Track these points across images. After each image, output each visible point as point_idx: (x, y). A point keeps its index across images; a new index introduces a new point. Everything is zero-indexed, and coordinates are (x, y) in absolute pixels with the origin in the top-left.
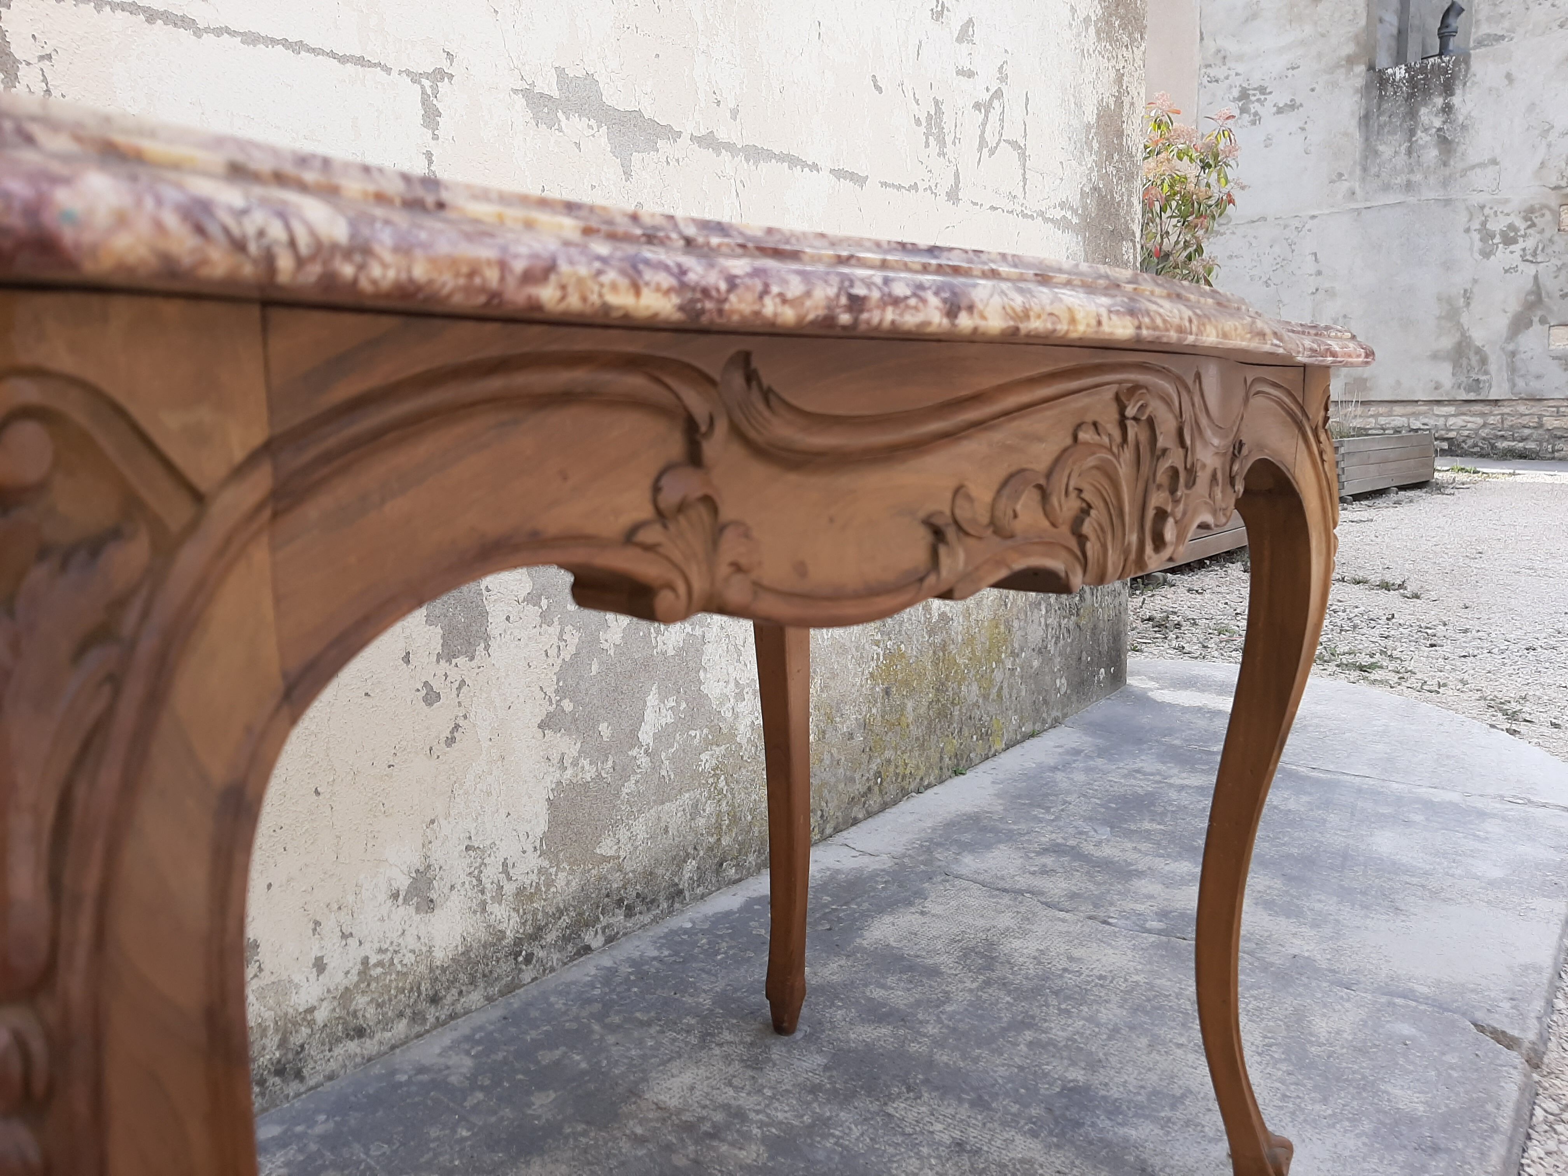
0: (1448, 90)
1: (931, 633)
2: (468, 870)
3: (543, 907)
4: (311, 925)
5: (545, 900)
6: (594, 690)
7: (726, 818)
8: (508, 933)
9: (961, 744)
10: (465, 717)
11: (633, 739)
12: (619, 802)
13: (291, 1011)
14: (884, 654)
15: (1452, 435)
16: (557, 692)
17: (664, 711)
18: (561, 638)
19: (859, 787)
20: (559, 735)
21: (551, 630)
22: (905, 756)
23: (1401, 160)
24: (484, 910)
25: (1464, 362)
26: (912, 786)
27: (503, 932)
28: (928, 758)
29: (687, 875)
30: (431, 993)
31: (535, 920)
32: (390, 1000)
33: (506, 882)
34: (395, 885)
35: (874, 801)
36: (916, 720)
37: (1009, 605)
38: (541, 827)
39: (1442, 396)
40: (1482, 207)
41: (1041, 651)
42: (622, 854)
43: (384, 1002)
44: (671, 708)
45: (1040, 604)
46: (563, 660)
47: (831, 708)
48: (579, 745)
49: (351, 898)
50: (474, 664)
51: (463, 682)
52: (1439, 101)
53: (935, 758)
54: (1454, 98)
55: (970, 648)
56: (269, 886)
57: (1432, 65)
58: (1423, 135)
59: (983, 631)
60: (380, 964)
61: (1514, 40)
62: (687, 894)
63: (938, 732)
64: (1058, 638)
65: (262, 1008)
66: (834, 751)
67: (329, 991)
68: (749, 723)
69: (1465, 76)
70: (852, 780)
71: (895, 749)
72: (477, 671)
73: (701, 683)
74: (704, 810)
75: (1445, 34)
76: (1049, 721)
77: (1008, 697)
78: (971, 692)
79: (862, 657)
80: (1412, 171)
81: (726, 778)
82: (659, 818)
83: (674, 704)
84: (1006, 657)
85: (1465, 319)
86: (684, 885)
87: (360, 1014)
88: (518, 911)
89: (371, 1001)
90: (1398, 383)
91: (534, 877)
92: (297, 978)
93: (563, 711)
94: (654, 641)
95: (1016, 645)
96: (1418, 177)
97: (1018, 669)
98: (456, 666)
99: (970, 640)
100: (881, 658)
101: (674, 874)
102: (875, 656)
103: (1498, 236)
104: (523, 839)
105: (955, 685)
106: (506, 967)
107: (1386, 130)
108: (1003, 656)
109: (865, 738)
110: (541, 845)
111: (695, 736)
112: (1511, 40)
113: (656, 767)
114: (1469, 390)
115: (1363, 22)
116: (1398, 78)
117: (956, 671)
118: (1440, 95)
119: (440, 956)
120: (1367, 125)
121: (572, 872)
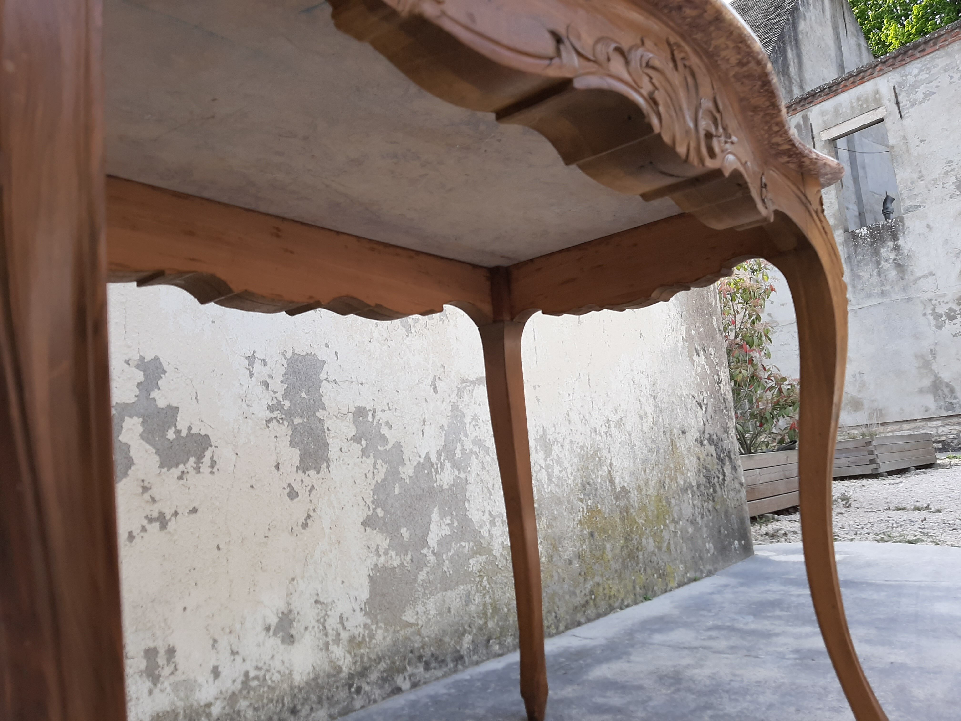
0: (895, 237)
1: (617, 498)
2: (317, 618)
3: (368, 653)
4: (211, 642)
5: (369, 648)
6: (397, 505)
7: (490, 608)
8: (344, 669)
9: (647, 579)
10: (314, 510)
11: (424, 543)
12: (416, 585)
13: (195, 704)
14: (587, 509)
15: (943, 438)
16: (373, 502)
17: (443, 526)
18: (374, 467)
19: (579, 600)
20: (375, 532)
21: (368, 461)
22: (610, 582)
23: (875, 279)
24: (327, 649)
25: (940, 392)
26: (617, 604)
27: (340, 668)
28: (625, 586)
29: (466, 646)
30: (291, 706)
31: (362, 661)
32: (263, 707)
33: (341, 629)
34: (268, 621)
35: (591, 611)
36: (614, 558)
37: (667, 488)
38: (365, 595)
39: (931, 415)
40: (931, 300)
41: (693, 522)
42: (420, 623)
43: (258, 707)
44: (448, 524)
45: (687, 490)
46: (377, 481)
47: (555, 541)
48: (388, 540)
49: (238, 626)
50: (320, 476)
51: (313, 487)
52: (891, 244)
53: (630, 587)
54: (899, 241)
55: (644, 513)
56: (185, 609)
57: (883, 225)
58: (885, 263)
59: (652, 503)
60: (256, 678)
61: (926, 207)
62: (466, 659)
63: (630, 569)
64: (703, 515)
65: (176, 698)
66: (560, 571)
67: (221, 692)
68: (500, 543)
69: (903, 228)
70: (574, 594)
71: (602, 576)
72: (322, 481)
73: (466, 510)
74: (474, 600)
75: (887, 213)
76: (705, 572)
77: (675, 550)
78: (650, 544)
79: (572, 509)
80: (883, 285)
81: (488, 579)
82: (444, 601)
83: (450, 522)
84: (670, 522)
85: (935, 367)
86: (464, 652)
87: (242, 714)
88: (350, 653)
89: (251, 705)
90: (902, 409)
91: (361, 630)
92: (201, 680)
93: (377, 516)
94: (434, 478)
95: (675, 516)
96: (887, 288)
97: (679, 532)
98: (309, 475)
99: (643, 508)
100: (585, 511)
101: (456, 643)
102: (581, 509)
103: (944, 316)
104: (353, 601)
105: (637, 537)
106: (343, 694)
107: (862, 264)
108: (667, 522)
109: (580, 565)
110: (365, 607)
111: (465, 547)
112: (925, 207)
113: (440, 563)
114: (947, 409)
115: (836, 207)
116: (863, 234)
117: (637, 527)
118: (891, 240)
119: (298, 679)
120: (850, 262)
121: (387, 630)
